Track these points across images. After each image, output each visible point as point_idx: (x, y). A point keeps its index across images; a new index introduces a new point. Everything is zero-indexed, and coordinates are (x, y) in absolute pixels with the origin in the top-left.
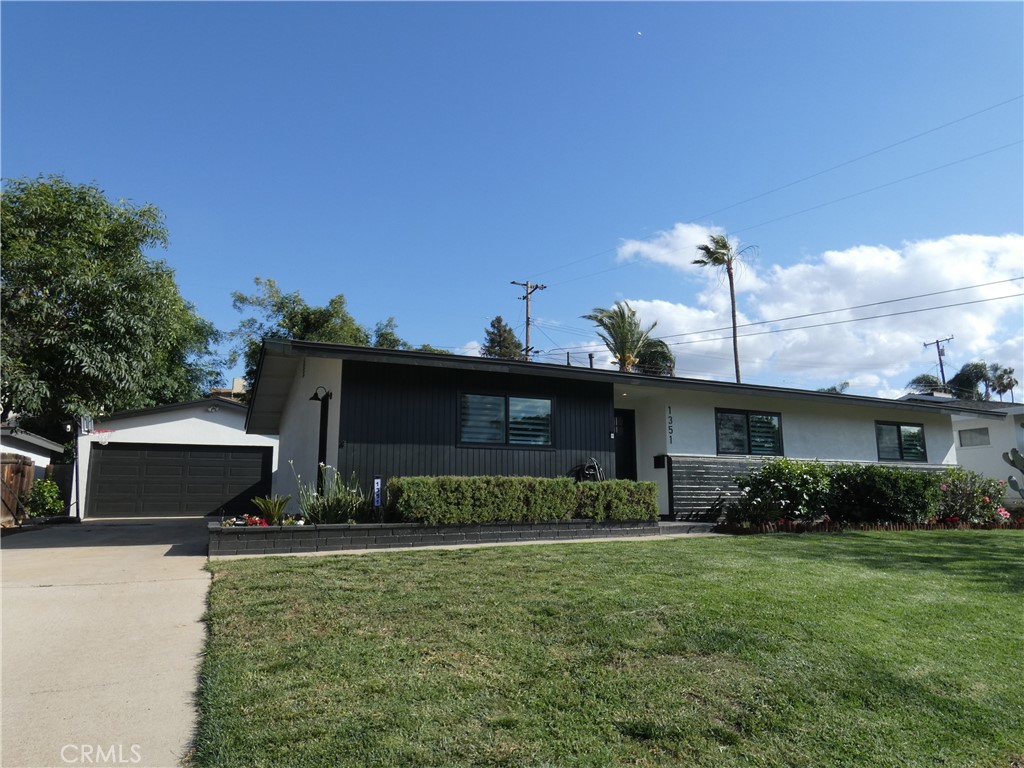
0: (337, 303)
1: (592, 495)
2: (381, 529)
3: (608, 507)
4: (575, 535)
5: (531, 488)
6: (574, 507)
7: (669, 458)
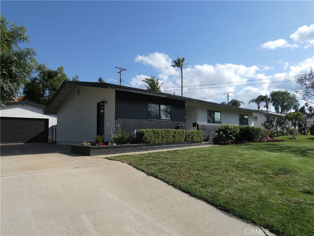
0: (61, 69)
1: (189, 135)
2: (138, 145)
3: (192, 138)
4: (184, 146)
5: (175, 132)
6: (184, 138)
7: (198, 124)
